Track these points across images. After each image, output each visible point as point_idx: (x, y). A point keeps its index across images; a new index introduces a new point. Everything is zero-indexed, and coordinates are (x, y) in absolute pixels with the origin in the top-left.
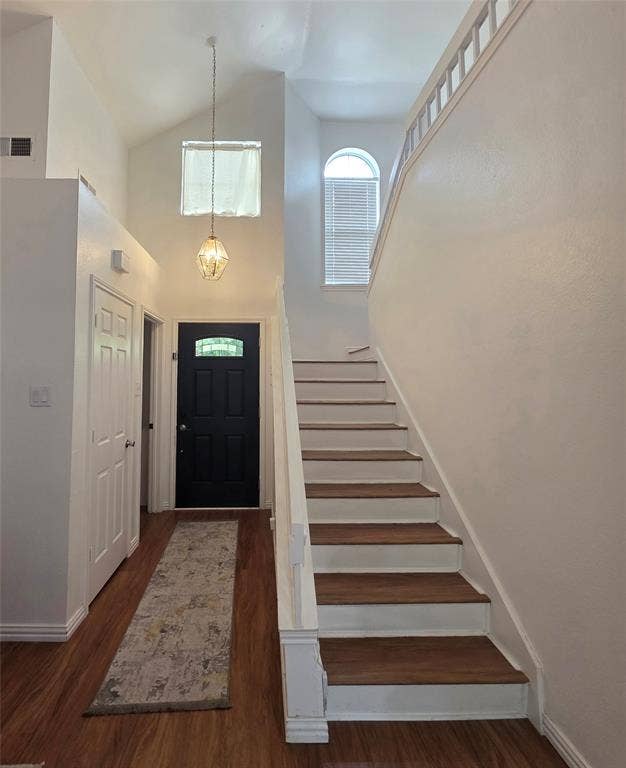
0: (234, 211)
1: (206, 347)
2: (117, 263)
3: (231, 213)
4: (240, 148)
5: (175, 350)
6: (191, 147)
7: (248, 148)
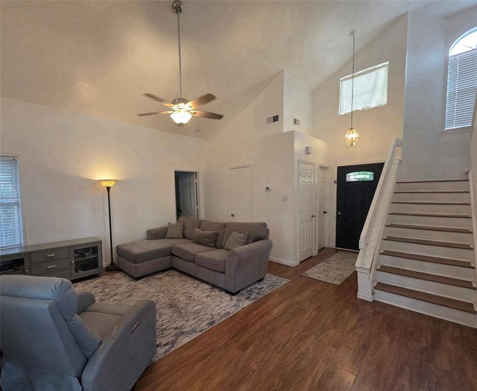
0: (369, 106)
1: (352, 177)
2: (307, 151)
3: (368, 107)
4: (376, 69)
5: (336, 179)
6: (344, 80)
7: (380, 68)
